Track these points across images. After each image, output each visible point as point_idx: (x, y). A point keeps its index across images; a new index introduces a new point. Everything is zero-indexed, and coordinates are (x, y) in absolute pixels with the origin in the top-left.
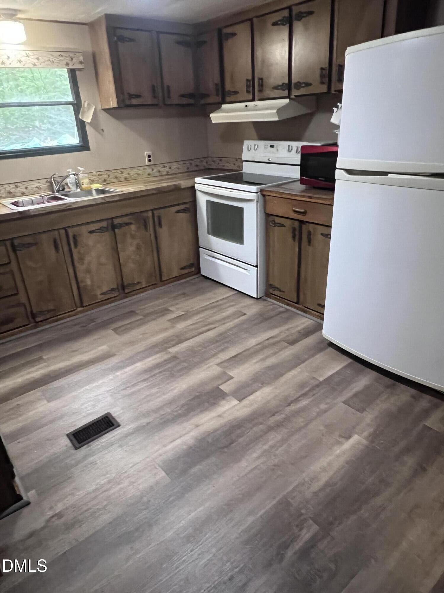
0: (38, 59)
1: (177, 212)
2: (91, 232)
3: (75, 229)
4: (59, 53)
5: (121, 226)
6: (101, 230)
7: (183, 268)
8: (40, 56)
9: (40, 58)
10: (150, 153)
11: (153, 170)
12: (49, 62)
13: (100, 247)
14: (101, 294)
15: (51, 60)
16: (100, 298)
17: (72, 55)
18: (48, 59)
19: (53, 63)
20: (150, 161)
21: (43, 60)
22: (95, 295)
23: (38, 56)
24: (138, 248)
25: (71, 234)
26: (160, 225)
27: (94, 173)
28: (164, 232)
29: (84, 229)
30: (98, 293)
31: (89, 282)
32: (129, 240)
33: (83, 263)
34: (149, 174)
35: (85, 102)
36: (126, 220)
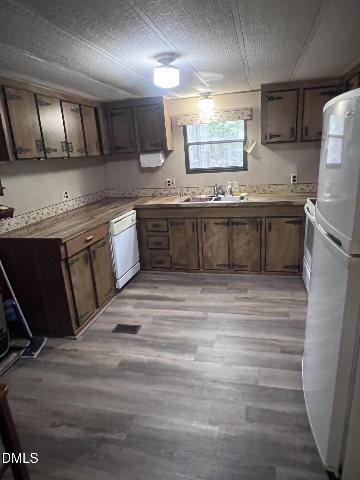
0: (221, 117)
1: (287, 222)
2: (216, 224)
3: (206, 220)
4: (235, 112)
5: (237, 224)
6: (223, 223)
7: (285, 267)
8: (223, 115)
9: (223, 116)
10: (296, 175)
11: (296, 188)
12: (228, 118)
13: (221, 235)
14: (217, 265)
15: (229, 116)
16: (216, 268)
17: (243, 111)
18: (226, 116)
19: (230, 118)
20: (294, 181)
21: (225, 117)
22: (212, 265)
23: (221, 115)
24: (249, 242)
25: (203, 223)
26: (270, 229)
27: (247, 186)
28: (273, 235)
29: (212, 221)
30: (215, 264)
31: (210, 255)
32: (243, 235)
33: (207, 242)
34: (292, 191)
35: (249, 140)
36: (242, 220)
